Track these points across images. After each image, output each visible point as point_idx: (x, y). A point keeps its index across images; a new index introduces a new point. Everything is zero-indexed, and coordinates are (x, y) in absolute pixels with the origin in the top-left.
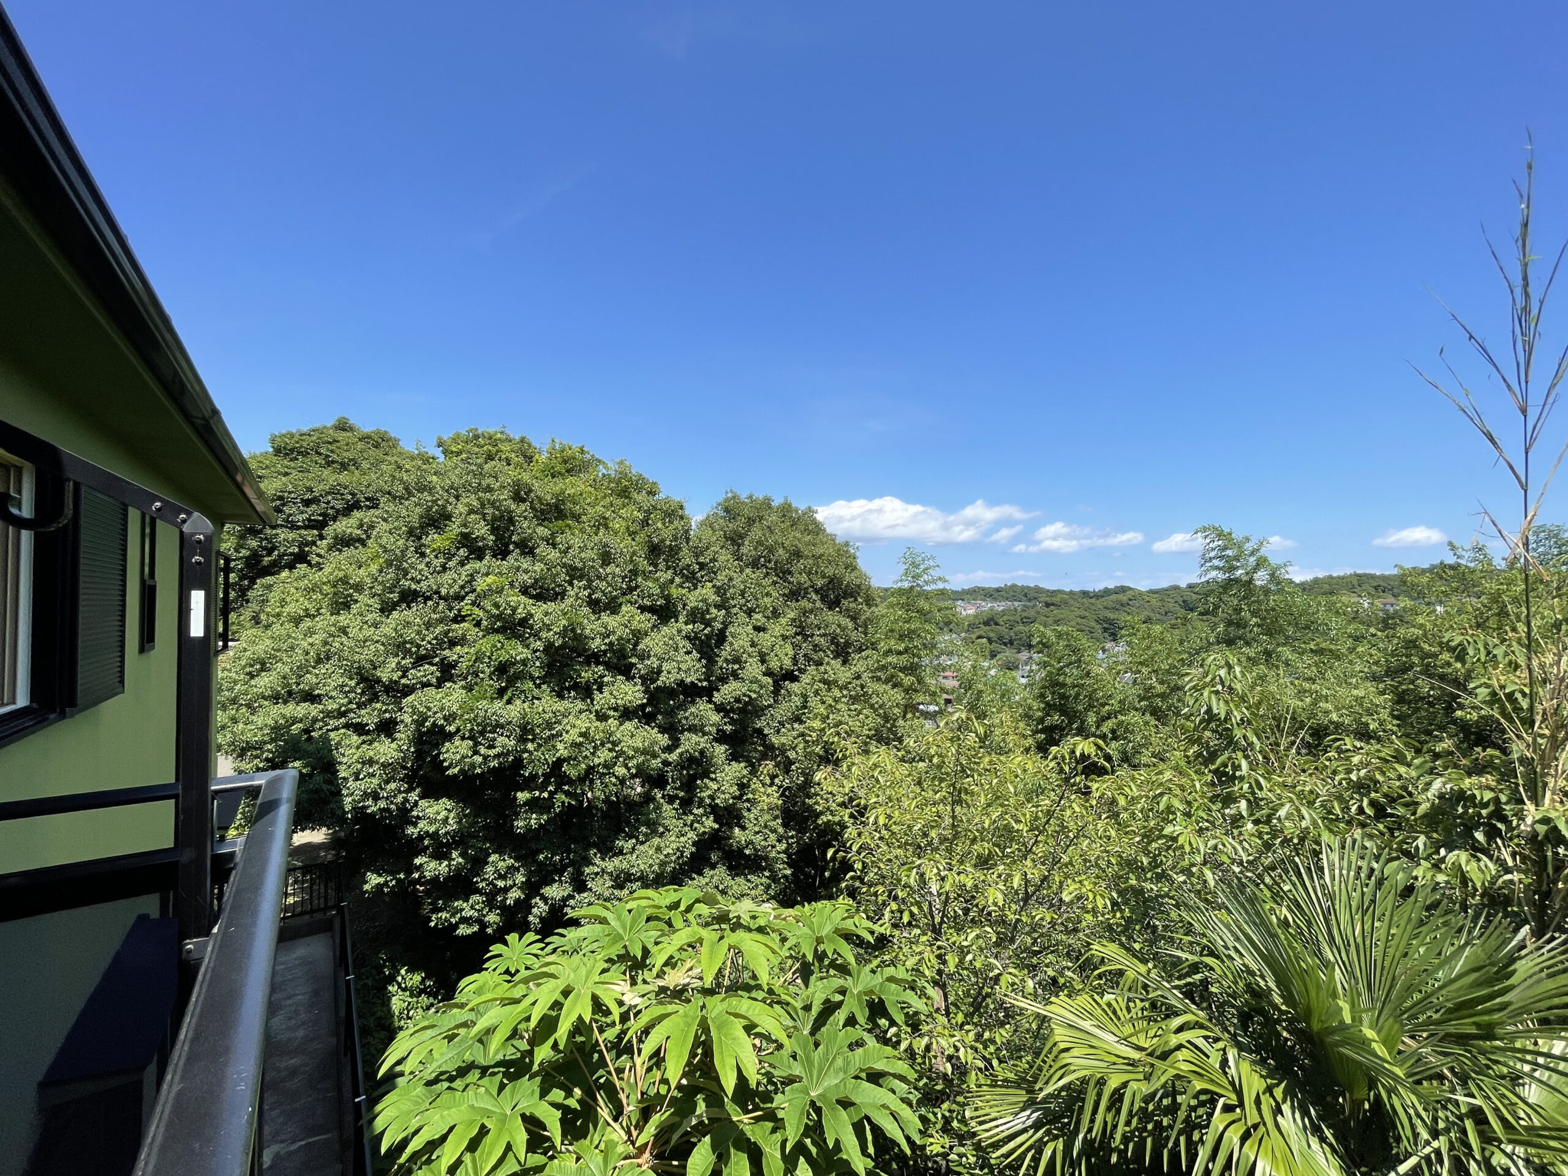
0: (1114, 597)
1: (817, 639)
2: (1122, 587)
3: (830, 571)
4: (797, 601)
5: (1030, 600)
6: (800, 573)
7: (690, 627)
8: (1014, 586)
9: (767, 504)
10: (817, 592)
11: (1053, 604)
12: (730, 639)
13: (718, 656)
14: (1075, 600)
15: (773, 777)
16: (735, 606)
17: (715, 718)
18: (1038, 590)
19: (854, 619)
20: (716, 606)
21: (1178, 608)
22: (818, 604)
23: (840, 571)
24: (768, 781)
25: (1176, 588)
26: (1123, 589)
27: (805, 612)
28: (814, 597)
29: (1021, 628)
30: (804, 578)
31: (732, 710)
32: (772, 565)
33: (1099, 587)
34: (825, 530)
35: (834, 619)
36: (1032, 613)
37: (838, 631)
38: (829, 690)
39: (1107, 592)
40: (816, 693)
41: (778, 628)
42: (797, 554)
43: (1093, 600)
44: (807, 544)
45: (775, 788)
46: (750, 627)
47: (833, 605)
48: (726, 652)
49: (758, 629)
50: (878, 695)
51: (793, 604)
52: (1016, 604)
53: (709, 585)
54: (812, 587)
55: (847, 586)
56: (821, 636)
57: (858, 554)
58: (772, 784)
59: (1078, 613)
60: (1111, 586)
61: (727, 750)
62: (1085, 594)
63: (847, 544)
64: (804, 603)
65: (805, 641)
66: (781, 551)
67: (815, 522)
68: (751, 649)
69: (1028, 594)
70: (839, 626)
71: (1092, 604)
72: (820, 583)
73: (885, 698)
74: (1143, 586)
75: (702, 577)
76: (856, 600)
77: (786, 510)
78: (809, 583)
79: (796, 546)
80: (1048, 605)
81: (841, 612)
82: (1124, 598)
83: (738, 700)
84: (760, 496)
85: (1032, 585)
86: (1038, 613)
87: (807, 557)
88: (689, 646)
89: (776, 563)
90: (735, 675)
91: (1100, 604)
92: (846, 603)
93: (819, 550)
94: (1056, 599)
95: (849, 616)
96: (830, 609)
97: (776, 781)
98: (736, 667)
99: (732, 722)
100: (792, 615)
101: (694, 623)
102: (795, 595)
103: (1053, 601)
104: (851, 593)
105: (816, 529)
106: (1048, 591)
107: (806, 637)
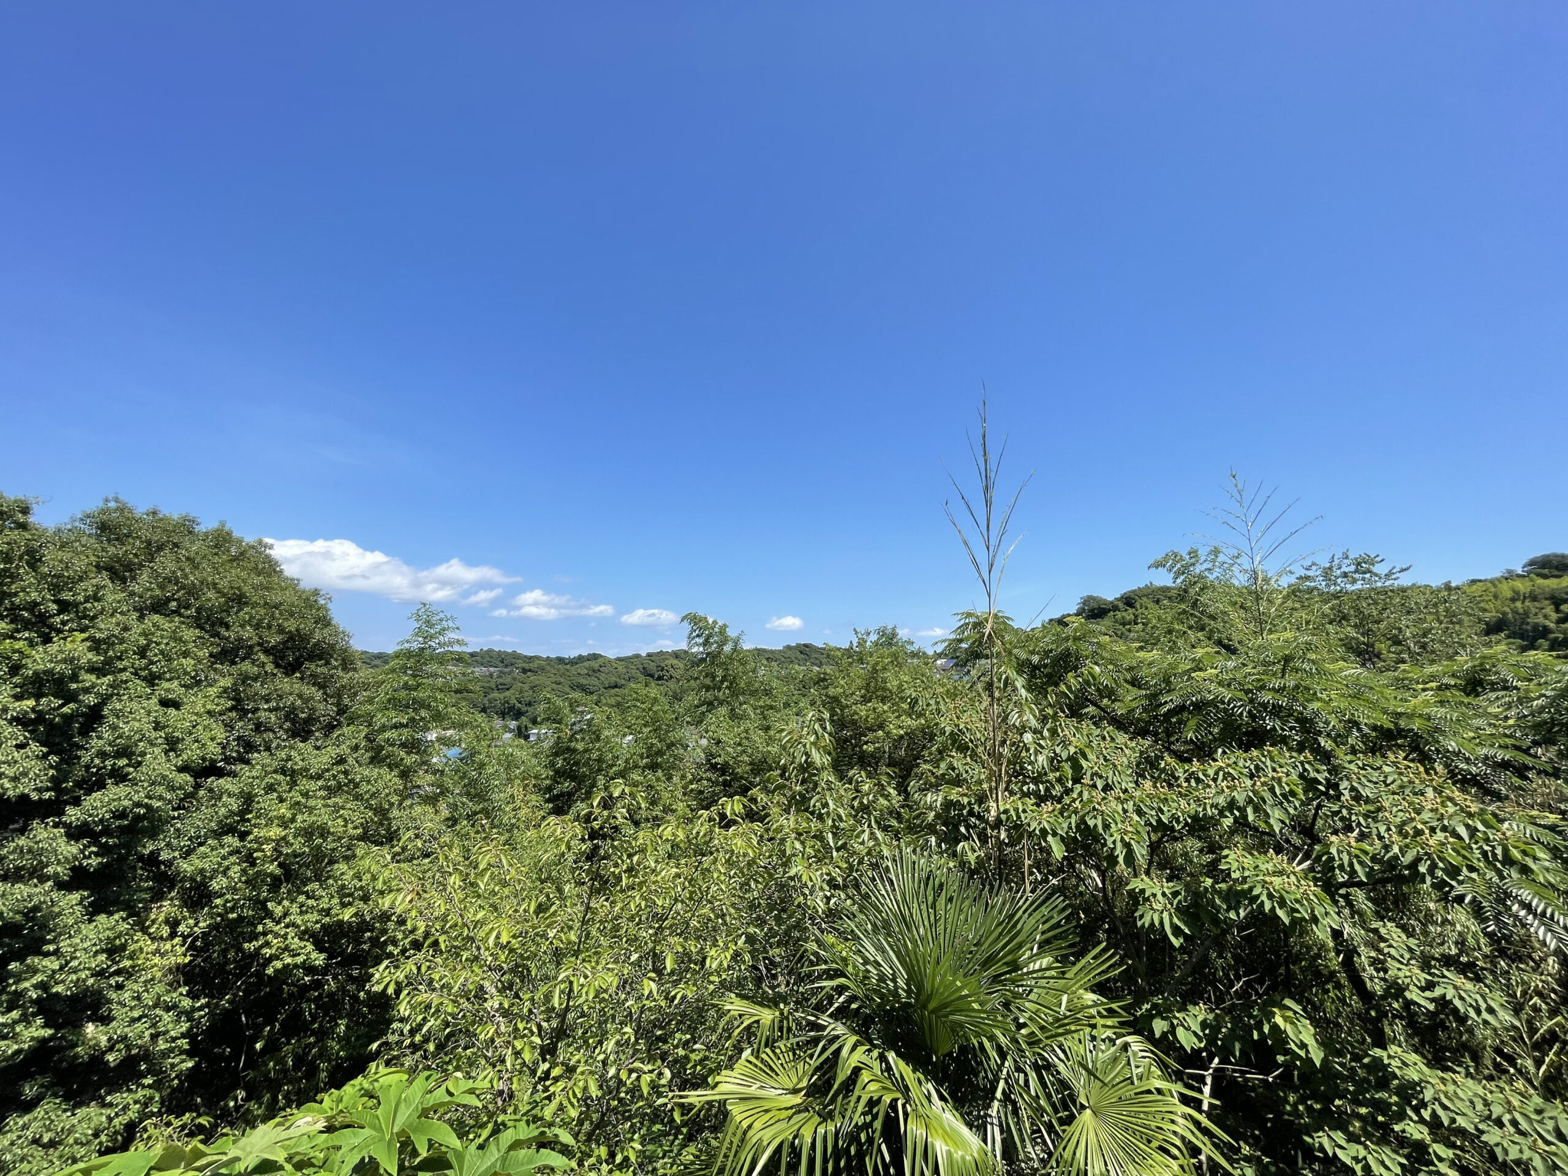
0: (586, 664)
1: (263, 715)
2: (594, 654)
3: (291, 625)
4: (233, 663)
5: (506, 666)
6: (242, 626)
7: (31, 703)
8: (490, 651)
9: (187, 527)
10: (267, 652)
11: (530, 670)
12: (112, 720)
13: (82, 748)
14: (552, 666)
15: (173, 924)
16: (124, 669)
17: (70, 849)
18: (515, 656)
19: (322, 687)
20: (92, 669)
21: (639, 674)
22: (269, 667)
23: (306, 627)
24: (165, 931)
25: (638, 656)
26: (595, 657)
27: (245, 678)
28: (262, 657)
29: (495, 695)
30: (248, 633)
31: (106, 832)
32: (192, 611)
33: (573, 654)
34: (281, 571)
35: (291, 687)
36: (507, 680)
37: (299, 702)
38: (293, 783)
39: (580, 659)
40: (270, 789)
41: (197, 702)
42: (240, 600)
43: (568, 667)
44: (255, 588)
45: (177, 940)
46: (154, 700)
47: (290, 669)
48: (100, 740)
49: (165, 703)
50: (369, 782)
51: (225, 668)
52: (492, 669)
53: (80, 636)
54: (259, 644)
55: (315, 645)
56: (270, 710)
57: (329, 606)
58: (173, 935)
59: (553, 680)
60: (585, 654)
61: (82, 899)
62: (560, 660)
63: (316, 593)
64: (247, 667)
65: (240, 719)
66: (211, 594)
67: (269, 560)
68: (154, 734)
69: (506, 660)
70: (300, 696)
71: (568, 670)
72: (274, 640)
73: (380, 784)
74: (611, 653)
75: (64, 623)
76: (327, 663)
77: (221, 540)
78: (256, 639)
79: (239, 589)
80: (524, 671)
81: (302, 679)
82: (595, 665)
83: (121, 815)
84: (173, 512)
85: (510, 651)
86: (514, 679)
87: (254, 605)
88: (21, 735)
89: (199, 610)
90: (120, 777)
91: (573, 670)
92: (313, 667)
93: (275, 597)
94: (534, 665)
95: (314, 684)
96: (287, 674)
97: (182, 928)
98: (122, 762)
99: (104, 850)
100: (226, 682)
101: (38, 696)
102: (228, 655)
103: (530, 666)
104: (322, 653)
105: (269, 568)
106: (525, 657)
107: (243, 713)
